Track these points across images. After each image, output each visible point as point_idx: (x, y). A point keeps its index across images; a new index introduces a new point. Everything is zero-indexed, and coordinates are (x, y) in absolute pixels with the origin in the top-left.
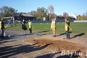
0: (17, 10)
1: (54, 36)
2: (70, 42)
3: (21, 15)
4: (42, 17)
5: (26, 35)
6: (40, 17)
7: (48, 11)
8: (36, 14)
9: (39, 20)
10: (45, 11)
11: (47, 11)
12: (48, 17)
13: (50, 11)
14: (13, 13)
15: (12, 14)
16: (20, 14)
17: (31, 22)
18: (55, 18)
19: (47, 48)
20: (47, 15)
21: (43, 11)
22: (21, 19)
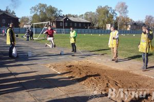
0: (60, 11)
1: (113, 60)
2: (136, 75)
3: (67, 18)
4: (105, 23)
5: (61, 55)
6: (101, 23)
7: (116, 12)
8: (93, 18)
9: (98, 28)
10: (110, 12)
11: (114, 13)
12: (116, 23)
13: (119, 12)
14: (54, 15)
15: (52, 17)
16: (65, 17)
17: (74, 31)
18: (129, 26)
19: (83, 82)
20: (115, 19)
21: (107, 12)
22: (66, 25)
